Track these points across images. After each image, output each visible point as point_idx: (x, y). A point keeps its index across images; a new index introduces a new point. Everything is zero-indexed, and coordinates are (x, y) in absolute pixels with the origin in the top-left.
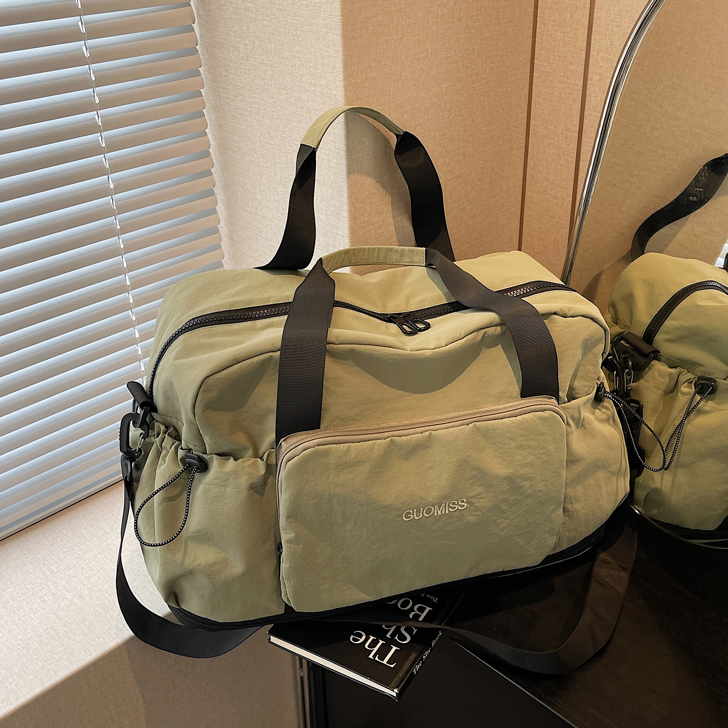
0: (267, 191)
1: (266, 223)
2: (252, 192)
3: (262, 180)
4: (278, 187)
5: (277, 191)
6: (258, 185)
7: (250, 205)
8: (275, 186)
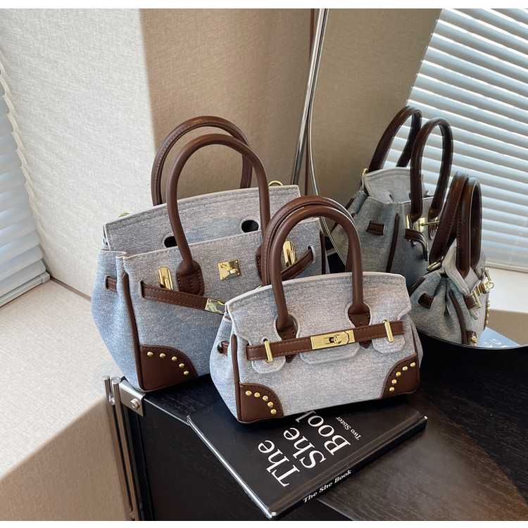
0: (48, 28)
1: (51, 65)
2: (31, 32)
3: (41, 16)
4: (59, 20)
5: (59, 26)
6: (38, 23)
7: (32, 47)
8: (55, 20)
